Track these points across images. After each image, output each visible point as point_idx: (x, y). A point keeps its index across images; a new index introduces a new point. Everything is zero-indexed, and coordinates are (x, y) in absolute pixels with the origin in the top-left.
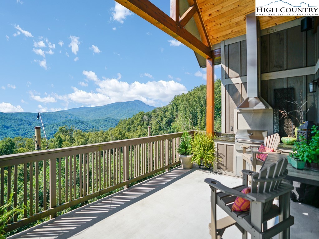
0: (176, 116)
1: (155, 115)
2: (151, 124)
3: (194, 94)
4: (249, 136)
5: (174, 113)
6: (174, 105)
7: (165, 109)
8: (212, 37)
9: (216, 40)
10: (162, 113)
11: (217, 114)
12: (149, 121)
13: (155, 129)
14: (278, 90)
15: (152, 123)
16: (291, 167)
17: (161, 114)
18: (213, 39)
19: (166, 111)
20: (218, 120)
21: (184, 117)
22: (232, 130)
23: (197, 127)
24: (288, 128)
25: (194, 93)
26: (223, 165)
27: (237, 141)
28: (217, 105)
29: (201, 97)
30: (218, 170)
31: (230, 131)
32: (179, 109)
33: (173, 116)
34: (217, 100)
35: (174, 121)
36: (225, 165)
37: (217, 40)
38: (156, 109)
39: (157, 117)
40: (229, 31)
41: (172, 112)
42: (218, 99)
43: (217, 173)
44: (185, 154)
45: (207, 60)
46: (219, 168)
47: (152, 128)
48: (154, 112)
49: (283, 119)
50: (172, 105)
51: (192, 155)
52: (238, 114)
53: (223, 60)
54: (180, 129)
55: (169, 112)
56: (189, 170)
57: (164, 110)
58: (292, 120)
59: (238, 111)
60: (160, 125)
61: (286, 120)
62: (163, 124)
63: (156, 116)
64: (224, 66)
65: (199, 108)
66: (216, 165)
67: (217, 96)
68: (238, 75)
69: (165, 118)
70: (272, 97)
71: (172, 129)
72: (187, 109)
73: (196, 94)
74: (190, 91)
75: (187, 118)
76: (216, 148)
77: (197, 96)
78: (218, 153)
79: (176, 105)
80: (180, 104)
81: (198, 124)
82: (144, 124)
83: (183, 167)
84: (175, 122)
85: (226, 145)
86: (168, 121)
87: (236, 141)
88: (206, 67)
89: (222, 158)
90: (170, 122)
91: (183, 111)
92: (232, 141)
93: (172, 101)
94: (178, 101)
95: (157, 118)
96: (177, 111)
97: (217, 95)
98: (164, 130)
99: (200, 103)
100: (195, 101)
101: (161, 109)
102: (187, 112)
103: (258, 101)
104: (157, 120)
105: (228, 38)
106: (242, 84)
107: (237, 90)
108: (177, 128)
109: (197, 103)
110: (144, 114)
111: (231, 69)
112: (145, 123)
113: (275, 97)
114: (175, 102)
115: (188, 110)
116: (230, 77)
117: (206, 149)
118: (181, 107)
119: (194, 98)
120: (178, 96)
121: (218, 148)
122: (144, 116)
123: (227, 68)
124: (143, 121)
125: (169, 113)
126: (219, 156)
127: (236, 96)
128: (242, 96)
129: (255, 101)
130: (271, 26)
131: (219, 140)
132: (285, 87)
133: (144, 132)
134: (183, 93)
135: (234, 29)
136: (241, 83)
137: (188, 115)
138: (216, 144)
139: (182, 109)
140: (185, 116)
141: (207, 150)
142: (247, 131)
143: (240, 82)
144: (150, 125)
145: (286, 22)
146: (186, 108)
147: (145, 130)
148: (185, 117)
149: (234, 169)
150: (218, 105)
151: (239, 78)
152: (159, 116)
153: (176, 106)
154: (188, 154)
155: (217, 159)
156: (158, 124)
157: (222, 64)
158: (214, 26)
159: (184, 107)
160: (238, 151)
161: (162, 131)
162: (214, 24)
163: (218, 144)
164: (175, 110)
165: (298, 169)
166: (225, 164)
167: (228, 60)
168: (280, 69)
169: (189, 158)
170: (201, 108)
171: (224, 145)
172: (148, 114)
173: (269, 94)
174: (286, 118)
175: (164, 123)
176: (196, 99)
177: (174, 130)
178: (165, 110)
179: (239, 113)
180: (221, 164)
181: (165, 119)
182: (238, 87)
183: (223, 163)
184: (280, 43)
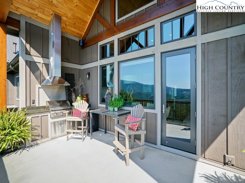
4: (60, 105)
14: (67, 74)
22: (33, 103)
27: (52, 111)
30: (32, 143)
31: (32, 105)
36: (40, 135)
37: (17, 9)
40: (35, 12)
43: (31, 146)
46: (33, 140)
52: (39, 89)
59: (40, 86)
64: (24, 41)
70: (64, 78)
78: (32, 126)
85: (41, 116)
87: (50, 110)
89: (37, 129)
92: (47, 112)
105: (30, 17)
106: (43, 64)
107: (38, 69)
116: (31, 54)
121: (31, 122)
123: (28, 45)
126: (33, 129)
127: (38, 73)
128: (43, 74)
132: (71, 73)
135: (39, 13)
136: (43, 63)
143: (42, 62)
145: (71, 34)
149: (50, 134)
151: (41, 59)
157: (22, 39)
160: (53, 118)
163: (32, 118)
166: (40, 133)
167: (29, 37)
168: (68, 61)
171: (39, 116)
173: (62, 76)
179: (40, 88)
182: (40, 66)
183: (37, 134)
184: (68, 45)
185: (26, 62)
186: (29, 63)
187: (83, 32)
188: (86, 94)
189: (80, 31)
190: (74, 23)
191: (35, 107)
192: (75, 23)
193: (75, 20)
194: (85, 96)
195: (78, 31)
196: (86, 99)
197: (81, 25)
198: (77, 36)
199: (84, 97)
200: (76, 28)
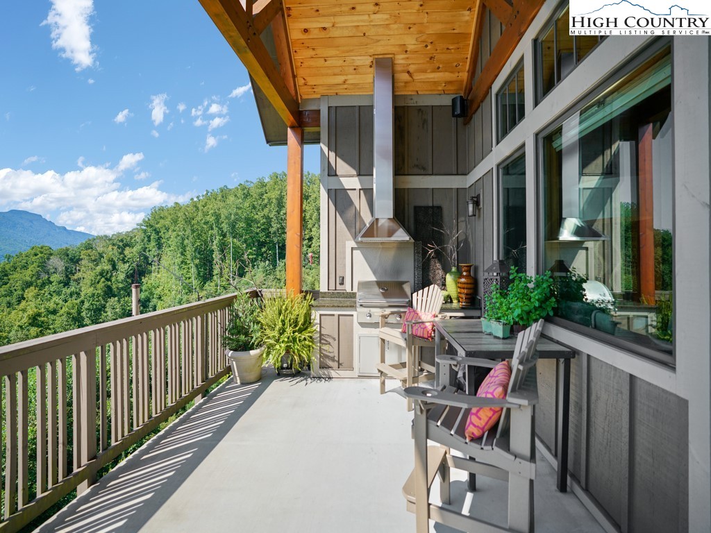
0: (156, 259)
1: (89, 256)
2: (75, 280)
3: (204, 207)
4: (382, 293)
5: (149, 251)
6: (149, 230)
7: (122, 241)
8: (303, 81)
9: (310, 90)
10: (115, 251)
11: (257, 255)
12: (69, 273)
13: (93, 295)
14: (420, 207)
15: (79, 279)
16: (492, 337)
17: (112, 252)
18: (306, 87)
19: (126, 245)
20: (260, 267)
21: (178, 261)
22: (342, 284)
23: (213, 284)
24: (435, 275)
25: (206, 204)
26: (333, 359)
27: (361, 305)
28: (257, 234)
29: (222, 216)
30: (321, 372)
31: (339, 287)
32: (163, 241)
33: (146, 258)
34: (257, 224)
35: (150, 272)
36: (336, 359)
37: (314, 90)
38: (94, 239)
39: (96, 262)
40: (340, 79)
41: (145, 249)
42: (259, 222)
43: (320, 378)
44: (246, 347)
45: (289, 129)
46: (323, 366)
47: (82, 294)
48: (89, 247)
49: (429, 259)
50: (145, 231)
51: (263, 348)
52: (354, 251)
53: (324, 135)
54: (167, 292)
55: (135, 249)
56: (256, 386)
57: (121, 244)
58: (440, 261)
59: (354, 245)
60: (109, 283)
61: (432, 262)
62: (117, 280)
63: (93, 258)
64: (325, 149)
65: (217, 239)
66: (318, 361)
67: (257, 214)
68: (354, 172)
69: (124, 263)
70: (412, 220)
71: (146, 291)
72: (186, 242)
73: (212, 208)
74: (195, 199)
75: (186, 264)
76: (317, 324)
77: (212, 211)
78: (321, 335)
79: (155, 230)
80: (168, 229)
81: (215, 278)
82: (51, 283)
83: (239, 381)
84: (153, 274)
85: (339, 315)
86: (131, 272)
87: (358, 305)
88: (286, 144)
89: (329, 344)
90: (138, 275)
91: (178, 247)
92: (351, 306)
93: (144, 221)
94: (162, 221)
95: (97, 265)
96: (160, 246)
97: (259, 213)
98: (120, 295)
99: (221, 229)
100: (206, 223)
101: (110, 240)
102: (188, 248)
103: (394, 225)
104: (99, 269)
105: (337, 94)
106: (362, 192)
107: (351, 203)
108: (159, 289)
109: (212, 229)
110: (51, 254)
111: (340, 157)
112: (55, 278)
113: (416, 220)
114: (152, 223)
115: (190, 245)
116: (338, 173)
117: (297, 328)
118: (172, 238)
119: (204, 216)
120: (161, 209)
121: (320, 324)
122: (48, 259)
123: (332, 155)
124: (48, 273)
125: (136, 252)
126: (322, 341)
127: (350, 213)
128: (361, 214)
129: (389, 227)
130: (410, 93)
131: (324, 306)
132: (431, 205)
133: (51, 305)
134: (176, 203)
135: (349, 77)
136: (360, 189)
137: (189, 257)
138: (315, 315)
139: (174, 242)
140: (181, 259)
141: (300, 331)
142: (375, 284)
143: (358, 186)
144: (72, 283)
145: (430, 93)
146: (183, 239)
147: (54, 299)
148: (182, 262)
149: (356, 364)
150: (260, 235)
151: (356, 179)
152: (105, 260)
153: (157, 233)
154: (252, 348)
155: (318, 348)
156: (103, 279)
157: (322, 145)
158: (312, 58)
159: (179, 238)
160: (363, 325)
161: (116, 298)
162: (312, 53)
163: (321, 315)
164: (153, 243)
165: (504, 338)
166: (337, 355)
167: (334, 137)
168: (422, 172)
169: (255, 355)
170: (222, 239)
171: (333, 315)
172: (65, 253)
173: (406, 215)
174: (433, 258)
175: (122, 276)
176: (211, 219)
177: (152, 294)
178: (123, 243)
179: (356, 249)
180: (327, 357)
181: (123, 268)
182: (354, 196)
183: (331, 355)
184: (423, 127)
185: (329, 191)
186: (333, 193)
187: (462, 71)
188: (466, 266)
189: (451, 72)
190: (428, 59)
191: (343, 293)
192: (431, 55)
193: (429, 47)
194: (465, 274)
195: (447, 76)
196: (467, 284)
197: (451, 53)
198: (448, 90)
199: (463, 277)
200: (438, 68)
